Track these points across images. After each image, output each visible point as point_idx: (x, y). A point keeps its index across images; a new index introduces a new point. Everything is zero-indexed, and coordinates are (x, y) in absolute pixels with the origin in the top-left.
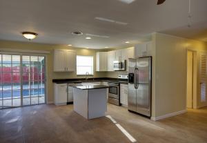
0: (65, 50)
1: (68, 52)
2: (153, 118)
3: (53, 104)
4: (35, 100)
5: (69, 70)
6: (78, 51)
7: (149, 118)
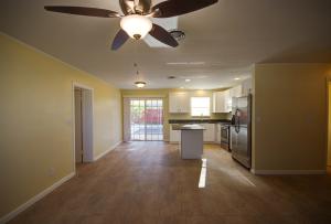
1: (181, 95)
2: (253, 171)
3: (169, 142)
4: (155, 137)
6: (192, 93)
7: (249, 169)
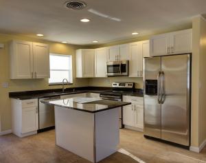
0: (31, 43)
1: (36, 46)
2: (195, 148)
3: (12, 134)
5: (38, 76)
7: (187, 148)
